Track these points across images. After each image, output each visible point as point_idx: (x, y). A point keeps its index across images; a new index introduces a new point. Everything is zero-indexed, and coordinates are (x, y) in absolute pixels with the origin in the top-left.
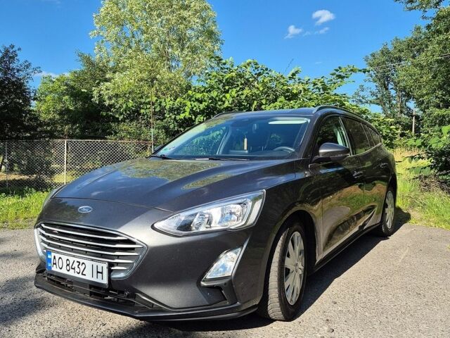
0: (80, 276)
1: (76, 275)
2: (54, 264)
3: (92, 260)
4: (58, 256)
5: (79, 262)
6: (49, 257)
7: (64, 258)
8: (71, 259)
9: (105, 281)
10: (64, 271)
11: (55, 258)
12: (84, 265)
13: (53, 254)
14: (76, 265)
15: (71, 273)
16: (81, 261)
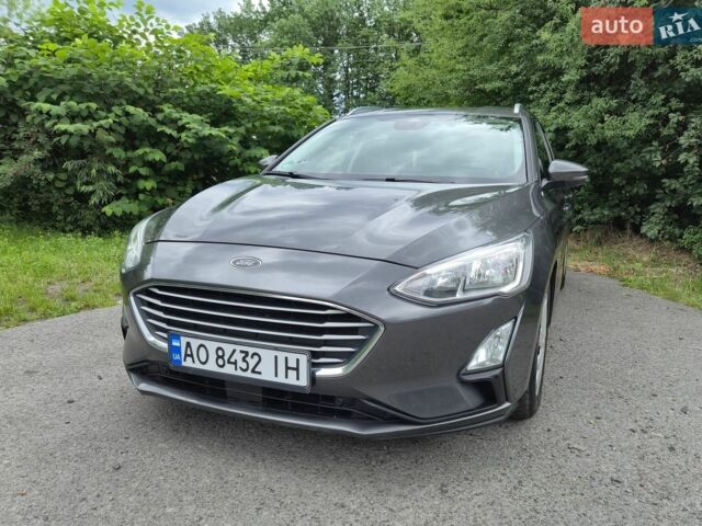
0: (249, 374)
1: (239, 373)
2: (186, 355)
3: (276, 349)
4: (195, 343)
5: (247, 353)
6: (175, 343)
7: (212, 346)
8: (228, 348)
9: (304, 382)
10: (211, 366)
11: (188, 345)
12: (256, 358)
13: (184, 340)
14: (238, 357)
15: (229, 370)
16: (251, 350)
